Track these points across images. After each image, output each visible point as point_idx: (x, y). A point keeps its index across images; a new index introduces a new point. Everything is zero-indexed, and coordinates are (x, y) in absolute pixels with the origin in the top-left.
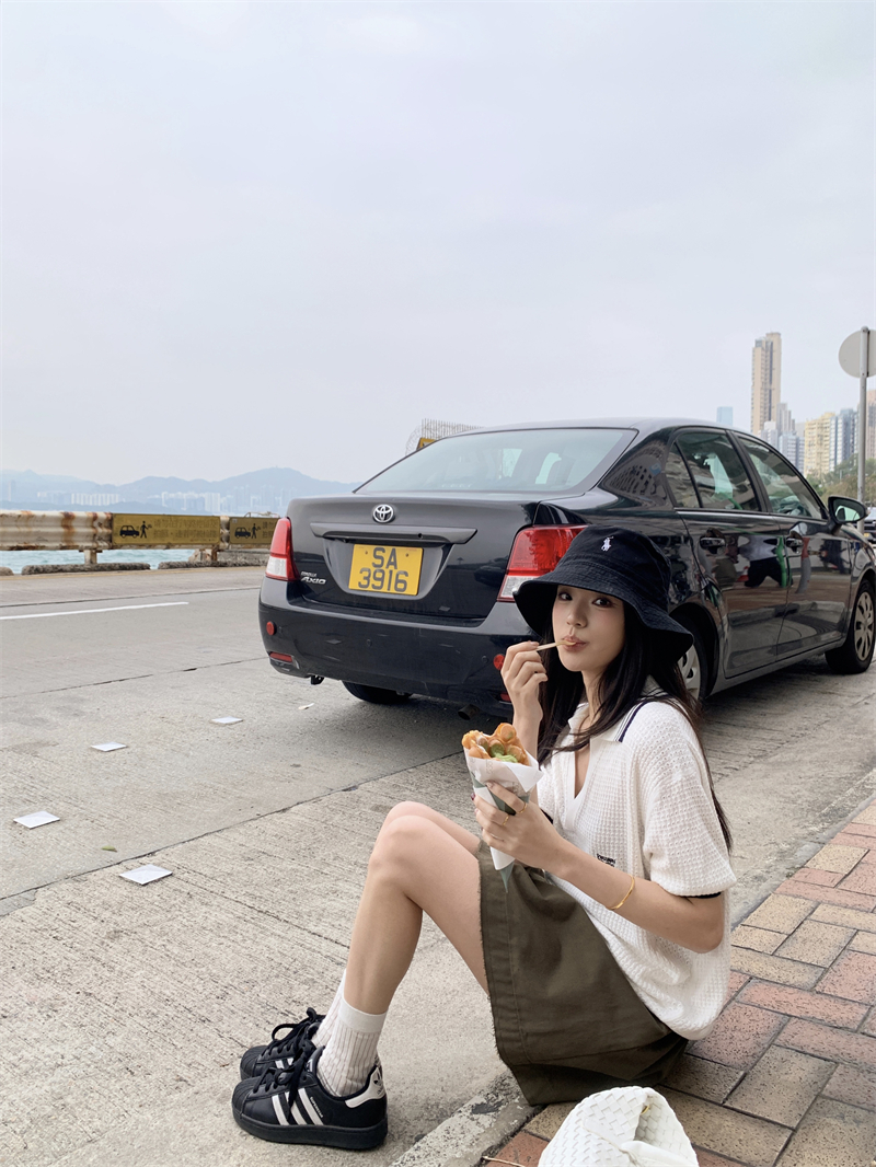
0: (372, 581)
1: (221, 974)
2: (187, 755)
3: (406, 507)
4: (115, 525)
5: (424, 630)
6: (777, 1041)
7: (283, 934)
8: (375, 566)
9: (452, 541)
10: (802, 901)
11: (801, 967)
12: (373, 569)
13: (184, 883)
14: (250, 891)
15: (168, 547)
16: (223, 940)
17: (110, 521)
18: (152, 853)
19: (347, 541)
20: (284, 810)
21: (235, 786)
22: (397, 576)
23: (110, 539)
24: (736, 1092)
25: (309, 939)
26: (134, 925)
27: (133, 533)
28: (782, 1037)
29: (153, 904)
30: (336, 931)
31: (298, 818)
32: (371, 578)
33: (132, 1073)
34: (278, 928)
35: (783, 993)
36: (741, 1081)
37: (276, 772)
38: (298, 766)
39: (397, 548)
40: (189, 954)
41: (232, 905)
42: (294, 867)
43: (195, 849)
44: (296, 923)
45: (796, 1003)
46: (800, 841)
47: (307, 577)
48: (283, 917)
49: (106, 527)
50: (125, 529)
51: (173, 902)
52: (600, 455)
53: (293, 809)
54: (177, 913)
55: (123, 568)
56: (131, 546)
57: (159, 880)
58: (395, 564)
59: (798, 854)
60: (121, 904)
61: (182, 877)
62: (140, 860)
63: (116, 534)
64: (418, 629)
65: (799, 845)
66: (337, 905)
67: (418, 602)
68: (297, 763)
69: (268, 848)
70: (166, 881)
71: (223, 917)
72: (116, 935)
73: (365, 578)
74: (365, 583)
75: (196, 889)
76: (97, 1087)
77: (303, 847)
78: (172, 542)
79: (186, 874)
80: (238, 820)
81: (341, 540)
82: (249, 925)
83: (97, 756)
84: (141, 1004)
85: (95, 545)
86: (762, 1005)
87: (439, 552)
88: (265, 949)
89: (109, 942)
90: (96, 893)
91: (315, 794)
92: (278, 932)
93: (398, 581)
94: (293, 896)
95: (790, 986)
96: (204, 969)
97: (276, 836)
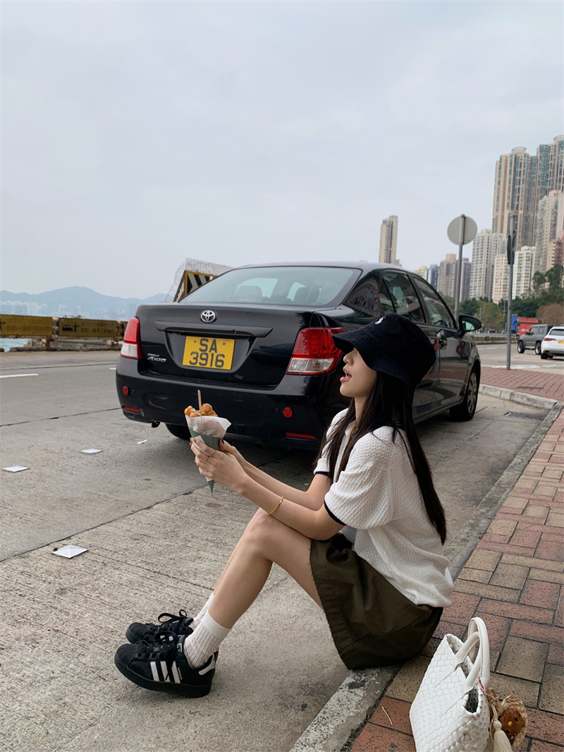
0: (199, 360)
3: (223, 312)
6: (510, 634)
7: (175, 586)
8: (201, 350)
9: (255, 334)
10: (493, 552)
11: (507, 590)
12: (200, 353)
13: (98, 556)
14: (144, 560)
18: (69, 538)
19: (182, 334)
20: (149, 508)
22: (217, 357)
24: (499, 664)
25: (193, 588)
26: (73, 584)
28: (512, 630)
29: (80, 570)
30: (209, 583)
34: (170, 582)
35: (503, 606)
36: (499, 657)
37: (136, 484)
38: (149, 480)
39: (217, 340)
42: (168, 543)
44: (181, 578)
47: (152, 357)
48: (171, 575)
51: (94, 569)
53: (155, 507)
54: (100, 575)
57: (80, 555)
58: (215, 350)
59: (481, 525)
60: (59, 571)
61: (94, 552)
62: (62, 542)
65: (479, 520)
67: (232, 374)
69: (147, 532)
70: (86, 555)
71: (131, 577)
73: (194, 358)
74: (194, 361)
75: (107, 560)
76: (84, 690)
78: (19, 334)
79: (97, 551)
80: (120, 515)
81: (177, 333)
83: (9, 475)
84: (96, 635)
86: (494, 613)
87: (247, 343)
88: (166, 595)
90: (38, 565)
91: (166, 497)
93: (217, 361)
94: (172, 561)
95: (505, 601)
97: (149, 524)
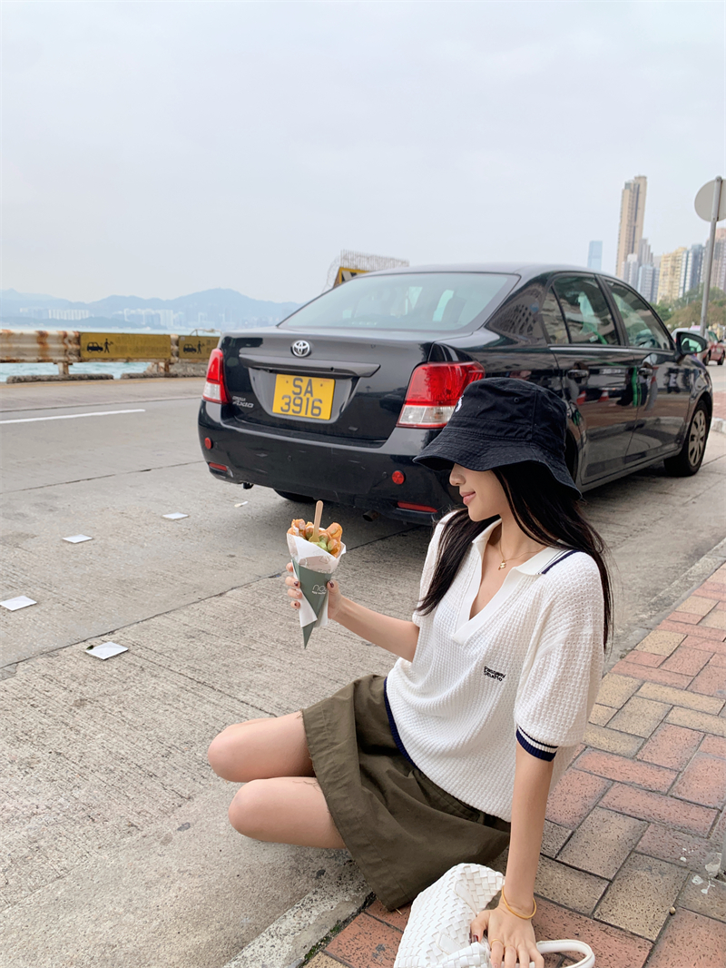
0: (292, 406)
1: (166, 736)
2: (142, 547)
3: (320, 344)
4: (82, 341)
5: (335, 449)
6: (601, 804)
7: (217, 702)
8: (295, 393)
9: (358, 373)
10: (631, 679)
11: (627, 737)
12: (293, 396)
13: (138, 659)
14: (191, 665)
15: (128, 360)
16: (168, 707)
17: (78, 338)
18: (112, 632)
19: (271, 371)
20: (221, 595)
21: (181, 574)
22: (313, 402)
23: (79, 353)
24: (565, 849)
25: (238, 706)
26: (97, 694)
27: (98, 349)
28: (605, 799)
29: (111, 676)
30: (261, 700)
31: (231, 601)
32: (292, 404)
33: (93, 820)
34: (213, 696)
35: (610, 761)
36: (569, 839)
37: (215, 562)
38: (233, 556)
39: (314, 379)
40: (140, 719)
41: (176, 677)
42: (227, 643)
43: (147, 628)
44: (228, 692)
45: (620, 769)
46: (632, 627)
47: (238, 401)
48: (217, 687)
49: (75, 344)
50: (91, 345)
51: (128, 674)
52: (488, 298)
53: (229, 594)
54: (132, 684)
55: (91, 378)
56: (96, 360)
57: (117, 655)
58: (311, 392)
59: (630, 638)
60: (86, 676)
61: (136, 652)
62: (103, 638)
63: (84, 350)
64: (330, 448)
65: (631, 631)
66: (262, 677)
67: (331, 425)
68: (233, 554)
69: (207, 627)
70: (123, 657)
71: (169, 687)
72: (81, 703)
73: (286, 404)
74: (286, 407)
75: (147, 663)
76: (65, 832)
77: (235, 626)
78: (131, 356)
79: (140, 650)
80: (183, 603)
81: (266, 370)
82: (189, 694)
83: (68, 547)
84: (101, 762)
85: (66, 359)
86: (592, 771)
87: (349, 383)
88: (202, 714)
89: (76, 709)
90: (66, 666)
91: (246, 581)
92: (213, 700)
93: (313, 407)
94: (225, 669)
95: (617, 754)
96: (152, 732)
97: (214, 617)
